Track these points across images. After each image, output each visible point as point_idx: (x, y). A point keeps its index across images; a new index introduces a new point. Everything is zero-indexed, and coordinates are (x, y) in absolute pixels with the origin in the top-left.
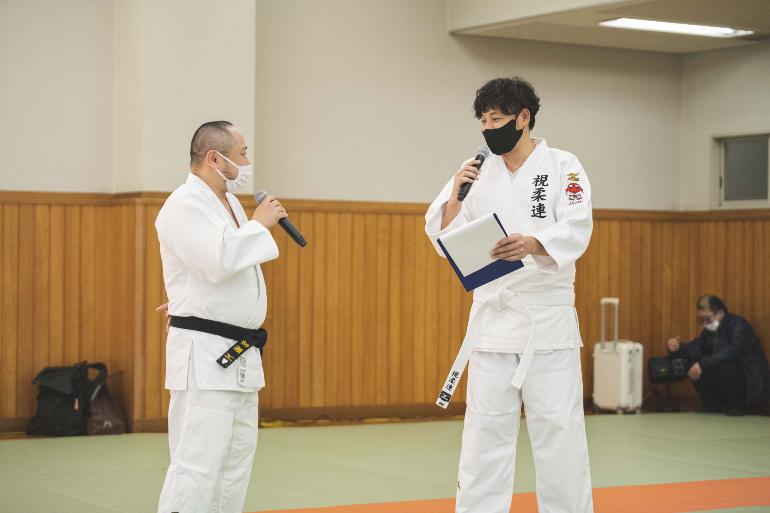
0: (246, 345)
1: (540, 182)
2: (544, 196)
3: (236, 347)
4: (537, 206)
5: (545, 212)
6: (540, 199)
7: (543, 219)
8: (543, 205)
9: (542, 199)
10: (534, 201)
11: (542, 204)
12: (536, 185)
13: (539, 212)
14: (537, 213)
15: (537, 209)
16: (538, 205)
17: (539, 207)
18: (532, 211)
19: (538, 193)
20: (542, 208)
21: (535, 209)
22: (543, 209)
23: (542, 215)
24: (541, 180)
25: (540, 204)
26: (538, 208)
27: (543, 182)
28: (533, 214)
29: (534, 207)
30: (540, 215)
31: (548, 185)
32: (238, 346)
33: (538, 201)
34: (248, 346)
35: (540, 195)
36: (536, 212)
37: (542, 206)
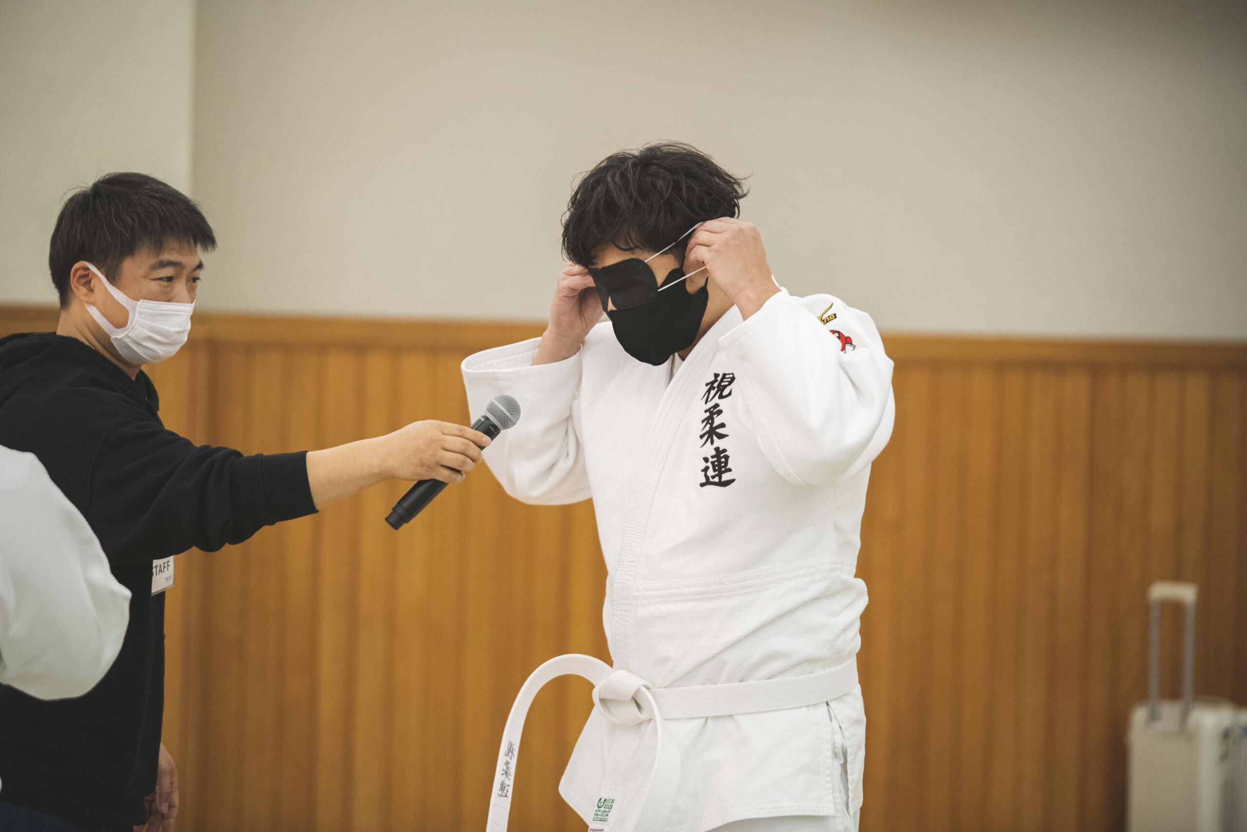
1: (716, 389)
2: (722, 425)
4: (713, 457)
5: (730, 470)
6: (715, 438)
7: (728, 487)
8: (725, 451)
9: (721, 436)
10: (706, 445)
11: (721, 449)
12: (706, 402)
13: (717, 473)
14: (714, 474)
15: (713, 463)
16: (714, 453)
17: (715, 459)
18: (702, 471)
19: (710, 421)
20: (723, 460)
21: (709, 464)
22: (726, 463)
23: (725, 477)
24: (719, 385)
25: (717, 449)
26: (715, 461)
27: (721, 388)
28: (704, 480)
29: (706, 460)
30: (720, 478)
31: (730, 394)
33: (712, 443)
35: (714, 426)
36: (711, 473)
37: (722, 455)
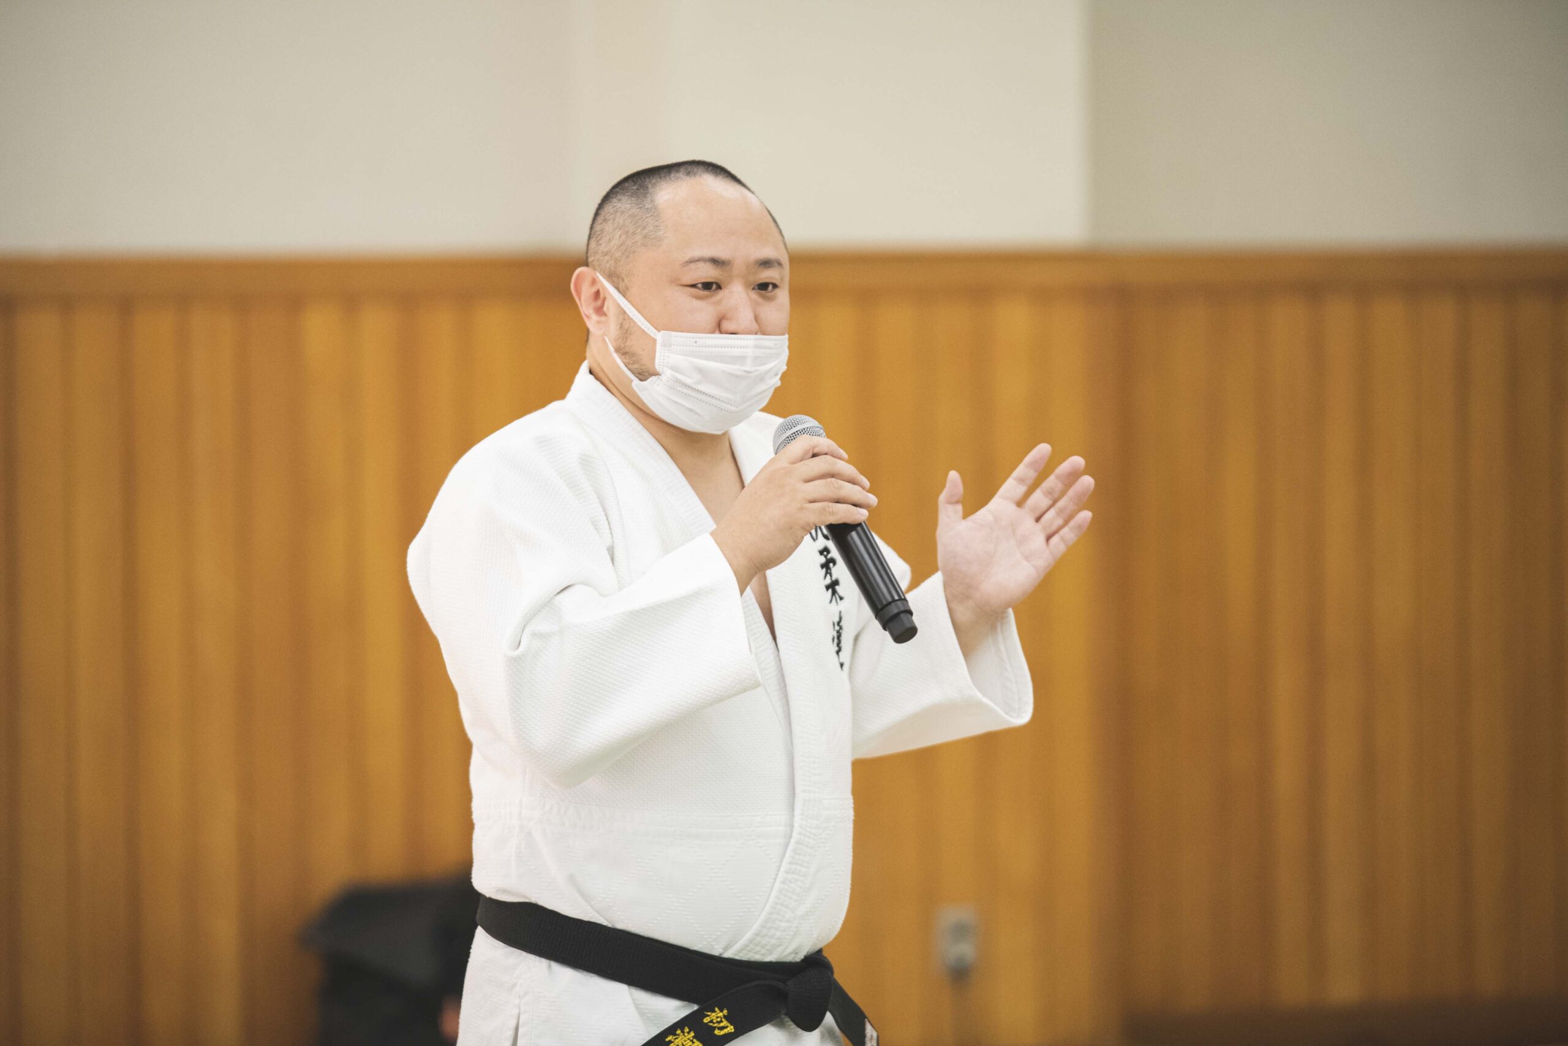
0: (722, 1028)
3: (679, 1032)
32: (687, 1030)
34: (731, 1029)
